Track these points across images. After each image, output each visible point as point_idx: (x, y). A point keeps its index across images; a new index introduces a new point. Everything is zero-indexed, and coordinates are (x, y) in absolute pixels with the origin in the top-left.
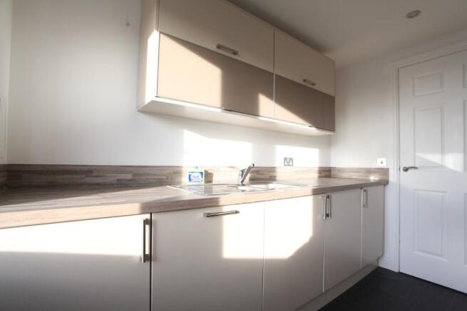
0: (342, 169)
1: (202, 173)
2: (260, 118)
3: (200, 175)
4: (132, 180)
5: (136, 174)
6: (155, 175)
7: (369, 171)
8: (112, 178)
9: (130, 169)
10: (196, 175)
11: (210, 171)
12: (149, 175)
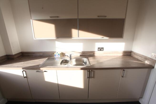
0: (136, 53)
1: (59, 54)
2: (72, 38)
3: (58, 55)
4: (42, 55)
5: (43, 54)
6: (48, 54)
7: (146, 58)
8: (38, 54)
9: (42, 52)
10: (57, 55)
11: (64, 53)
12: (46, 54)
